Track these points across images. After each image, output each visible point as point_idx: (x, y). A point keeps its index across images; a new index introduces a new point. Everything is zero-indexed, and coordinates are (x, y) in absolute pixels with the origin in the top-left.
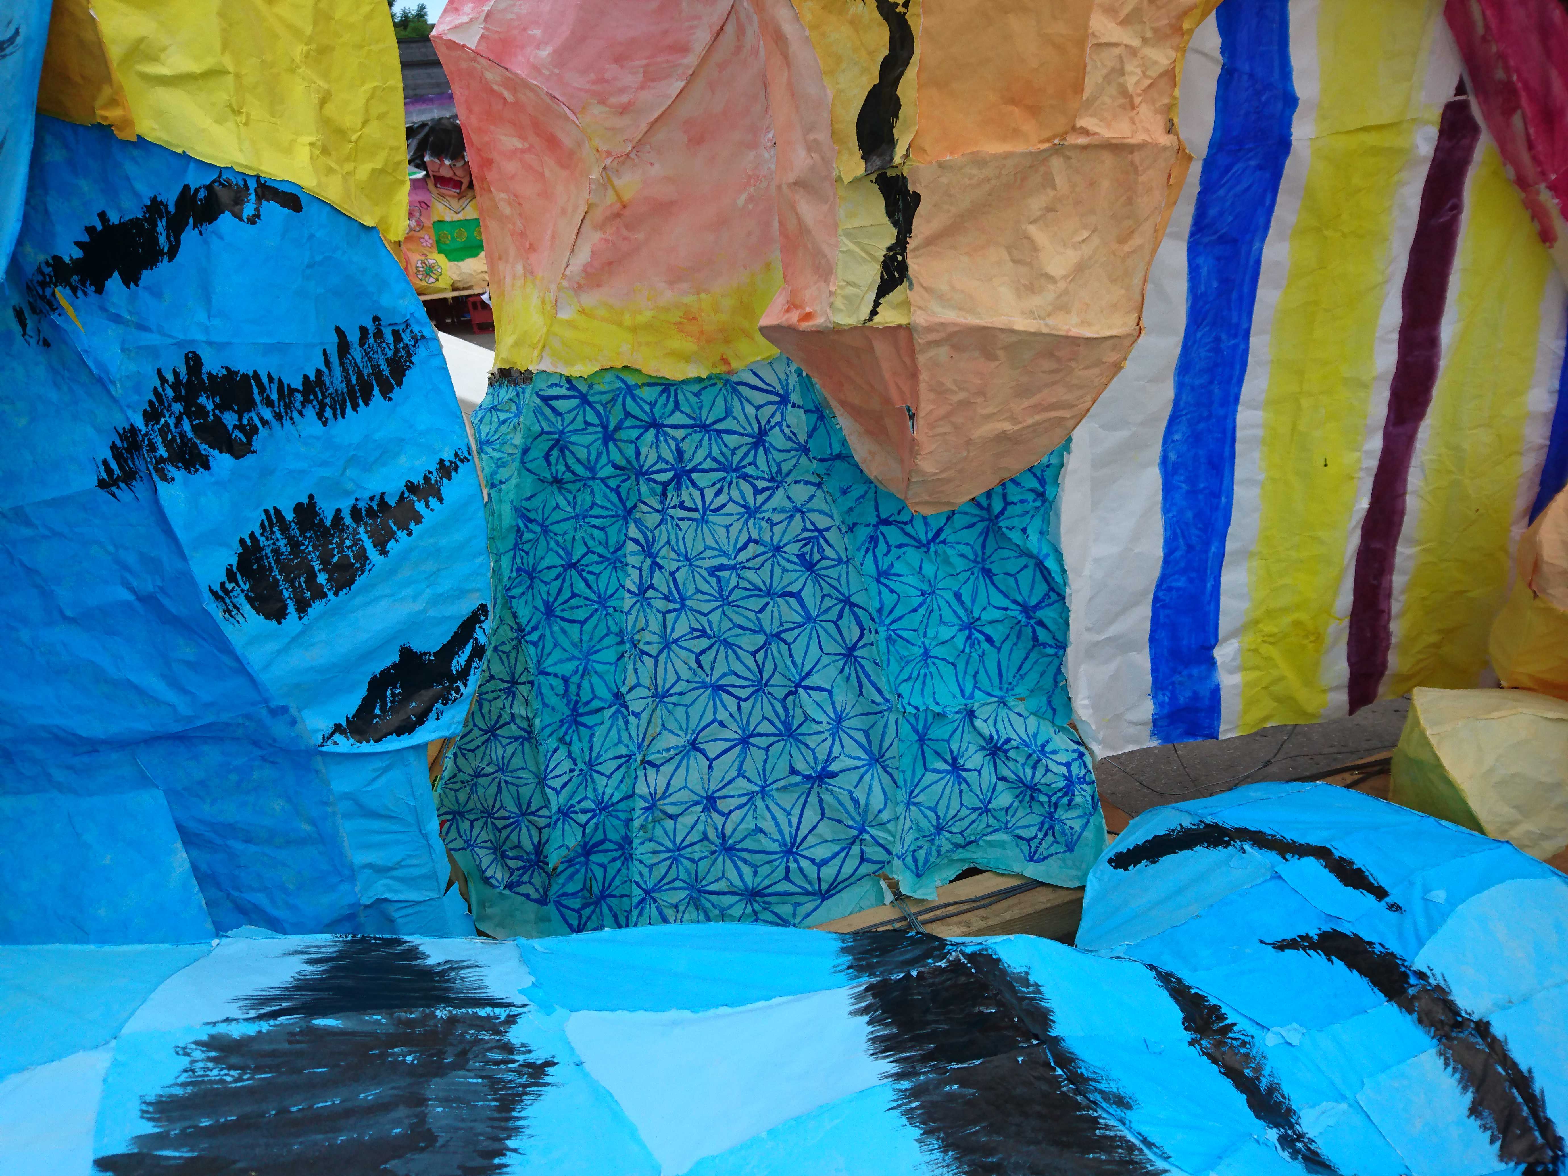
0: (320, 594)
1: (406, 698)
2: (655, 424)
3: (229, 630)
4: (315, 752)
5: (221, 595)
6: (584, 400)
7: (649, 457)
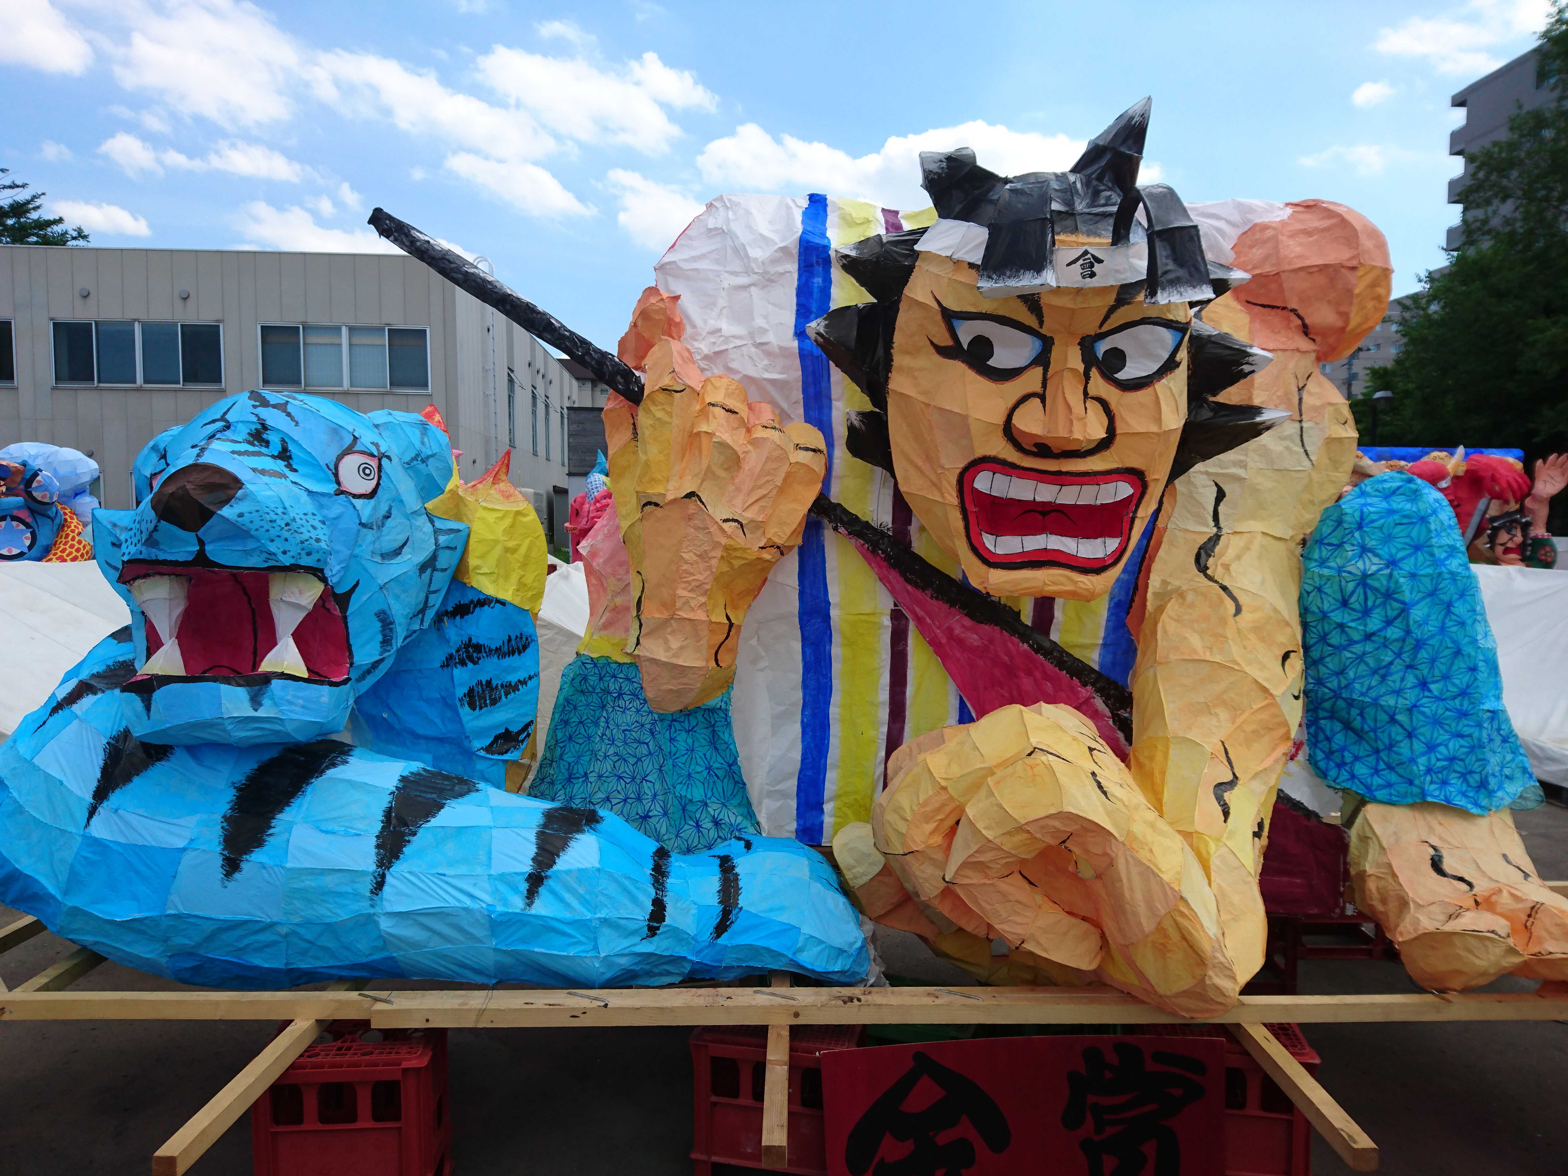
0: (486, 706)
1: (504, 744)
2: (614, 676)
3: (460, 710)
4: (474, 753)
5: (461, 700)
6: (595, 665)
7: (612, 688)
